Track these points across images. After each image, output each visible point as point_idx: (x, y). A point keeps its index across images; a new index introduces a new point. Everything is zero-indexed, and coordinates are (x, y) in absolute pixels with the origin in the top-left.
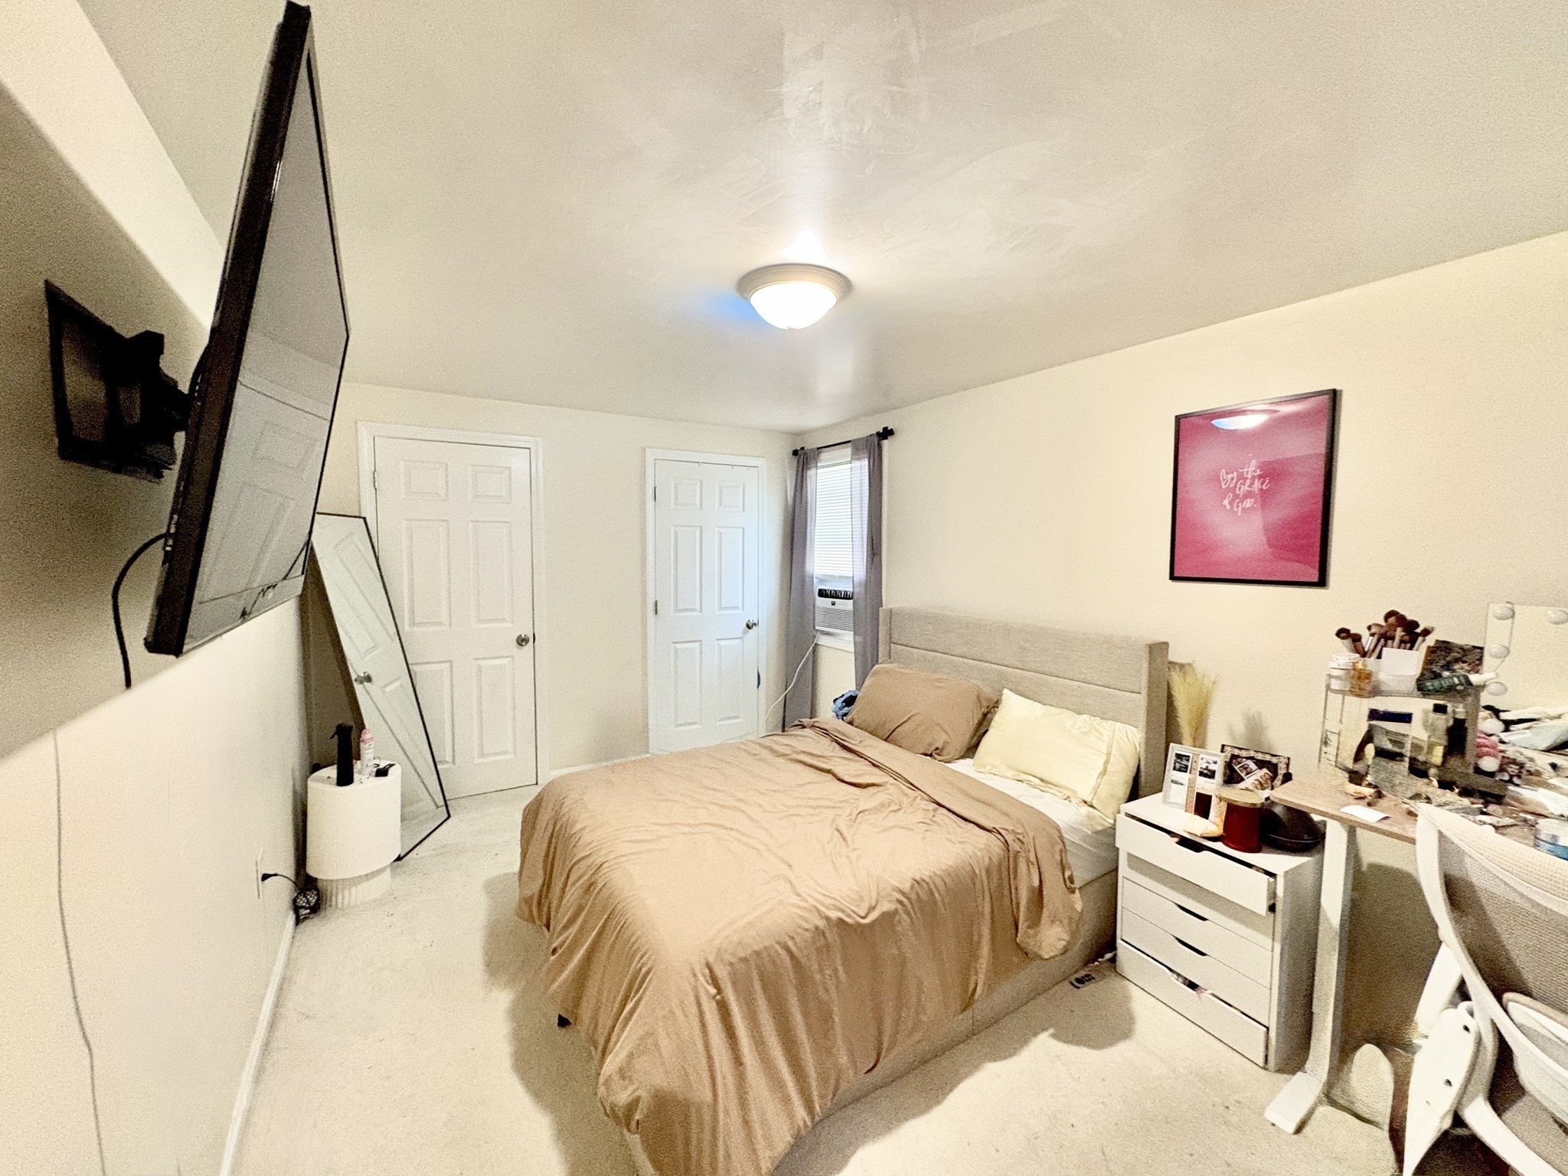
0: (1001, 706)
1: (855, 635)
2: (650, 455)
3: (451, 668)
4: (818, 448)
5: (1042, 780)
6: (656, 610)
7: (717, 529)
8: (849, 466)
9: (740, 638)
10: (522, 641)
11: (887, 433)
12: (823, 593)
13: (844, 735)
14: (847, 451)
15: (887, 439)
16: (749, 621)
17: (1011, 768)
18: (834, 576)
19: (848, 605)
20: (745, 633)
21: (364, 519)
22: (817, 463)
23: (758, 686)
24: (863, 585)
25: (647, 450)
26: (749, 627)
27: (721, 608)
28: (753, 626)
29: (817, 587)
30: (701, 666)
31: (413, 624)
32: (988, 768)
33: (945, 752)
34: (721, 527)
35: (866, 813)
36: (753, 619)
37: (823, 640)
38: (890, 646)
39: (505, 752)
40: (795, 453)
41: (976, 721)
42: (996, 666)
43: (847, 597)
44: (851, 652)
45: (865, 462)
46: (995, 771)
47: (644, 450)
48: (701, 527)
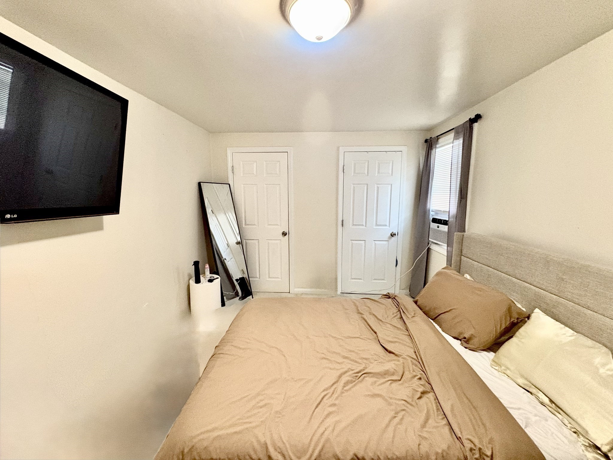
0: (529, 322)
1: (448, 246)
2: (342, 150)
3: (259, 242)
4: (437, 136)
5: (551, 401)
6: (343, 224)
7: (376, 185)
8: (452, 145)
9: (387, 241)
10: (284, 234)
11: (478, 117)
12: (435, 221)
13: (406, 309)
14: (452, 135)
15: (477, 122)
16: (393, 232)
17: (522, 376)
18: (441, 211)
19: (444, 228)
20: (390, 238)
21: (229, 184)
22: (436, 145)
23: (396, 266)
24: (455, 217)
25: (340, 147)
26: (391, 235)
27: (377, 225)
28: (394, 235)
29: (431, 216)
30: (365, 252)
31: (246, 224)
32: (503, 368)
33: (471, 342)
34: (378, 184)
35: (371, 375)
36: (395, 232)
37: (433, 247)
38: (461, 258)
39: (278, 278)
40: (426, 141)
41: (504, 327)
42: (534, 288)
43: (445, 223)
44: (445, 256)
45: (461, 141)
46: (508, 372)
47: (339, 148)
48: (367, 184)
